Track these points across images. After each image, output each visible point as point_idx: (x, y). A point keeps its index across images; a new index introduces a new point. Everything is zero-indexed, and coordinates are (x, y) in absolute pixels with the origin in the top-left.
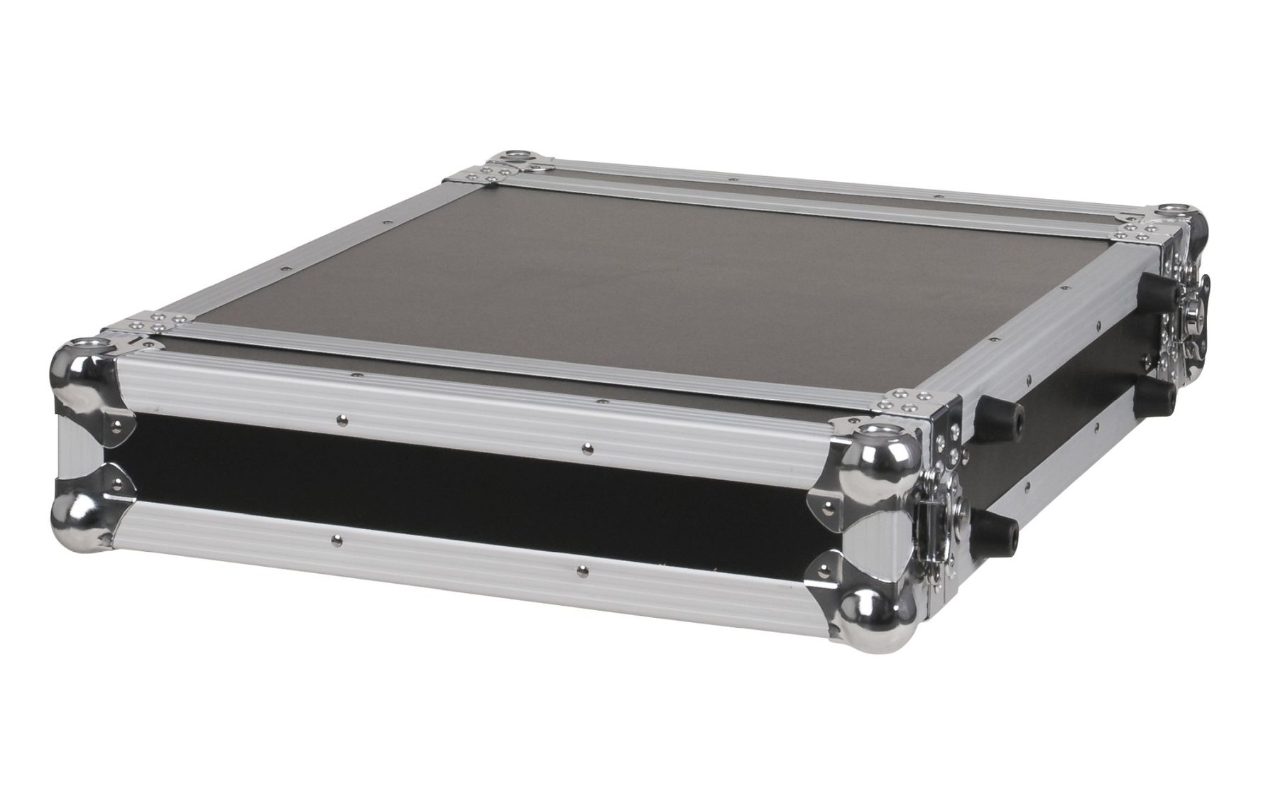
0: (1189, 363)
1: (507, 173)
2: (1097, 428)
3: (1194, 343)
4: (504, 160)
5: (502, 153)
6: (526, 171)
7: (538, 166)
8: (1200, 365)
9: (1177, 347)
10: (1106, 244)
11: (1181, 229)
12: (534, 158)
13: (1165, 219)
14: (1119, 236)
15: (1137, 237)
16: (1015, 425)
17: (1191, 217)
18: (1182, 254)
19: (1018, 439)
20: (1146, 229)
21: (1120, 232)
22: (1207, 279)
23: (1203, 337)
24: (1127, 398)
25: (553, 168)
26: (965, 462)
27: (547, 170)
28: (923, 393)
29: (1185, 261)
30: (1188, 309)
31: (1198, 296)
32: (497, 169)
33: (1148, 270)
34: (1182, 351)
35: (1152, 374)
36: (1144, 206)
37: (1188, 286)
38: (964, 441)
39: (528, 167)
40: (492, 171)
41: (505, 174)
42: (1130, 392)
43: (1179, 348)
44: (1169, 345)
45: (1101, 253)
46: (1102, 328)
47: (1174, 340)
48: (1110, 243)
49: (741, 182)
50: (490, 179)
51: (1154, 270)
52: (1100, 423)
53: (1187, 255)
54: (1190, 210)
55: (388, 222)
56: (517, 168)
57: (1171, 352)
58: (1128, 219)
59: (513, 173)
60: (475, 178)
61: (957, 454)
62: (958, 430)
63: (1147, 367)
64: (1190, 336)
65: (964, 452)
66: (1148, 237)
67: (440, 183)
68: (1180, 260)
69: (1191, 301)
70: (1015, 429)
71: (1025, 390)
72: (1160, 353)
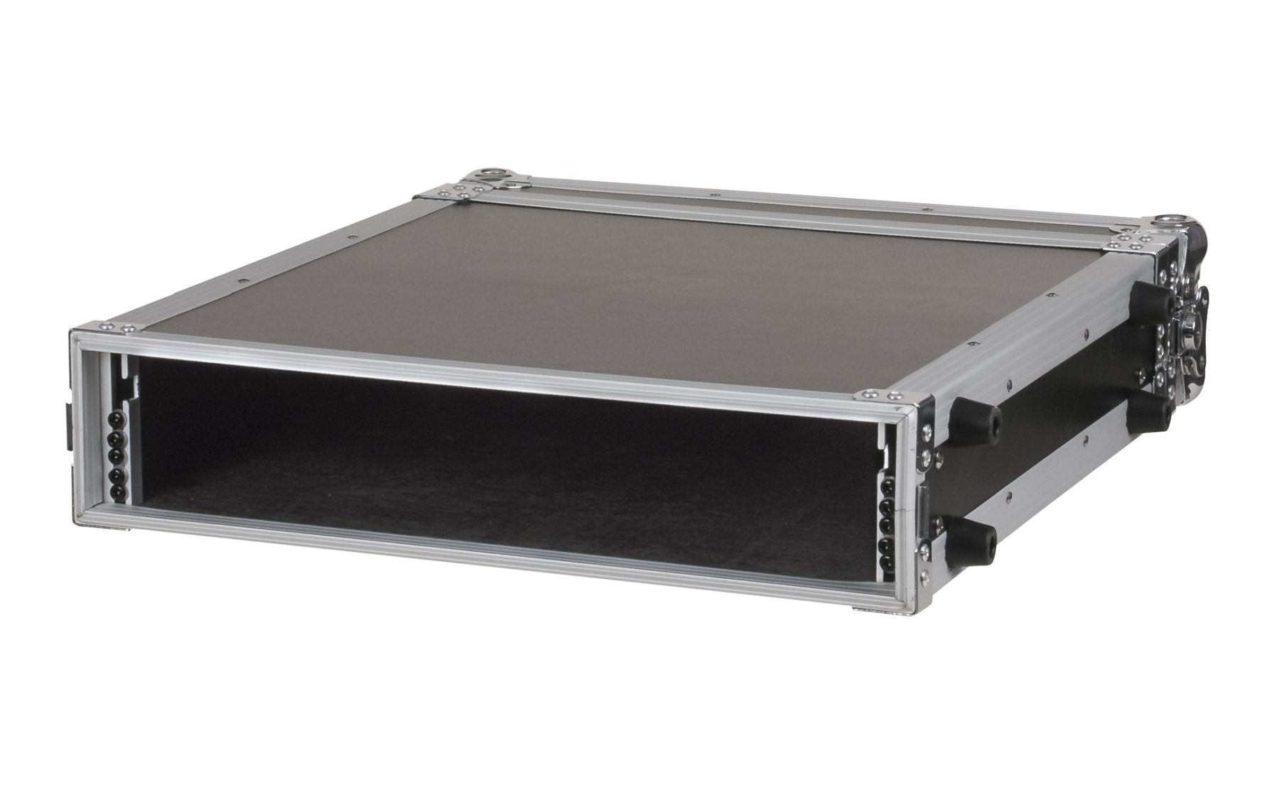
0: (1188, 380)
1: (481, 190)
2: (1086, 441)
3: (1192, 358)
4: (479, 178)
5: (477, 171)
6: (501, 189)
7: (514, 183)
8: (1200, 381)
9: (1174, 363)
10: (1098, 254)
11: (1177, 239)
12: (510, 176)
13: (1161, 230)
14: (1112, 246)
15: (1131, 247)
16: (991, 427)
17: (1188, 228)
18: (1178, 265)
19: (995, 442)
20: (1141, 239)
21: (1112, 242)
22: (1205, 291)
23: (1201, 352)
24: (1119, 412)
25: (529, 185)
26: (939, 465)
27: (523, 188)
28: (893, 393)
29: (1182, 272)
30: (1184, 323)
31: (1195, 309)
32: (470, 186)
33: (1142, 279)
34: (1180, 368)
35: (1148, 388)
36: (1139, 217)
37: (1185, 299)
38: (937, 443)
39: (503, 184)
40: (465, 188)
41: (479, 191)
42: (1123, 407)
43: (1176, 363)
44: (1164, 360)
45: (1092, 262)
46: (1090, 337)
47: (1171, 354)
48: (1102, 252)
49: (722, 197)
50: (462, 196)
51: (1148, 278)
52: (1089, 436)
53: (1184, 266)
54: (1187, 220)
55: (354, 236)
56: (491, 185)
57: (1167, 368)
58: (1122, 230)
59: (487, 190)
60: (447, 194)
61: (930, 456)
62: (930, 431)
63: (1141, 381)
64: (1188, 350)
65: (937, 455)
66: (1142, 247)
67: (410, 200)
68: (1176, 270)
69: (1188, 314)
70: (991, 432)
71: (1006, 395)
72: (1156, 368)
